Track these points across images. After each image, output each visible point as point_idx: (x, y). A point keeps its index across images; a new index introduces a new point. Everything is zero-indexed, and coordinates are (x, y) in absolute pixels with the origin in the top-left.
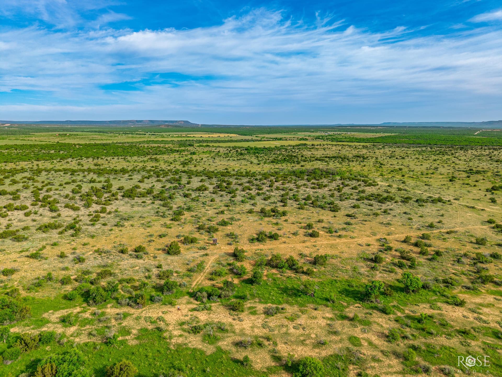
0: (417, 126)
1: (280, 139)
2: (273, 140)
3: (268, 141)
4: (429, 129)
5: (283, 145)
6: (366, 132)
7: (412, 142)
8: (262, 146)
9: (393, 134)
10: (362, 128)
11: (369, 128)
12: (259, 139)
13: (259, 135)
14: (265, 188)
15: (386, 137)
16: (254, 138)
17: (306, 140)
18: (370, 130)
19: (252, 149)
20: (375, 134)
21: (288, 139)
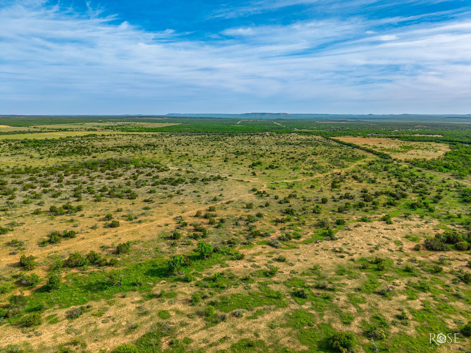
0: (196, 116)
1: (65, 130)
2: (56, 131)
3: (50, 132)
4: (205, 120)
5: (69, 136)
6: (154, 122)
7: (193, 131)
8: (44, 138)
9: (177, 124)
10: (150, 118)
11: (156, 119)
12: (39, 130)
13: (37, 126)
14: (53, 184)
15: (171, 126)
16: (32, 129)
17: (95, 130)
18: (157, 120)
19: (30, 141)
20: (162, 124)
21: (74, 130)
